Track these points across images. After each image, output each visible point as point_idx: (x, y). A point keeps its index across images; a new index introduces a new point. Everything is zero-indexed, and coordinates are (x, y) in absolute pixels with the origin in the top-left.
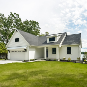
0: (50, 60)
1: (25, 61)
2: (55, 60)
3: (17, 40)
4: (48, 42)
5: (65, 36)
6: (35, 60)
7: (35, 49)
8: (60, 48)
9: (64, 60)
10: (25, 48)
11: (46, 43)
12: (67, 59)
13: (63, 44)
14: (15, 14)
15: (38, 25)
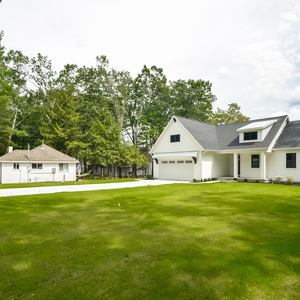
0: (246, 181)
1: (195, 181)
2: (257, 182)
3: (175, 138)
4: (242, 140)
5: (284, 124)
6: (213, 179)
7: (212, 158)
8: (269, 156)
9: (278, 182)
10: (195, 155)
11: (235, 143)
12: (285, 179)
13: (276, 146)
14: (154, 68)
15: (209, 89)
